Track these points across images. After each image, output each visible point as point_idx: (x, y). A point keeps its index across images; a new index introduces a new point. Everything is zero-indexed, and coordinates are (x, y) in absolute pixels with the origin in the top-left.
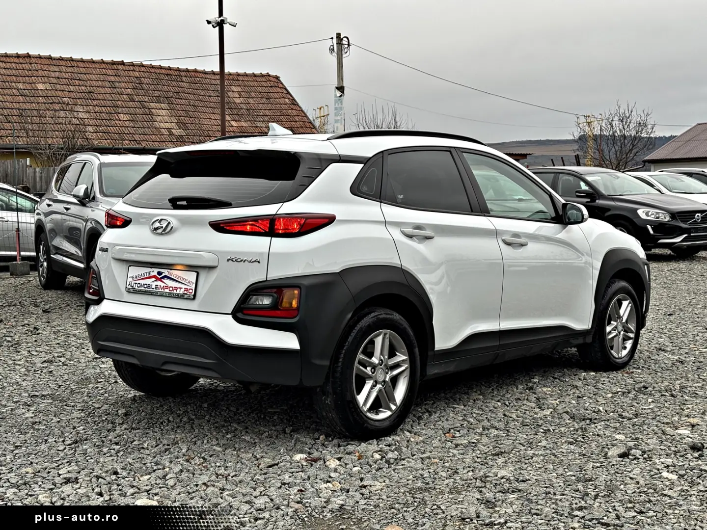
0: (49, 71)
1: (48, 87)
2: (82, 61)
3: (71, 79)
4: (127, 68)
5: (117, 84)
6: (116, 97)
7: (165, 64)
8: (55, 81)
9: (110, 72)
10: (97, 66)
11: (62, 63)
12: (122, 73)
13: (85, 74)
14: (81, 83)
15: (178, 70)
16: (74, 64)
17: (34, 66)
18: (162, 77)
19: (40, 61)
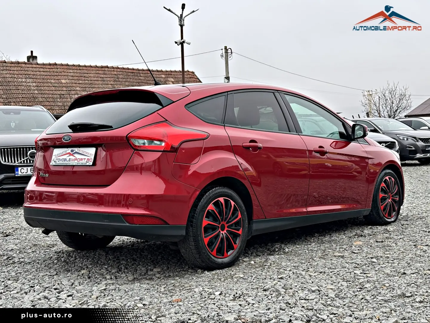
0: (68, 72)
1: (68, 81)
2: (85, 66)
3: (80, 77)
4: (110, 69)
5: (105, 79)
6: (105, 86)
7: (130, 67)
8: (71, 78)
9: (100, 72)
10: (94, 69)
11: (74, 68)
12: (107, 72)
13: (87, 74)
14: (85, 78)
15: (138, 70)
16: (81, 68)
17: (59, 70)
18: (129, 74)
19: (62, 67)
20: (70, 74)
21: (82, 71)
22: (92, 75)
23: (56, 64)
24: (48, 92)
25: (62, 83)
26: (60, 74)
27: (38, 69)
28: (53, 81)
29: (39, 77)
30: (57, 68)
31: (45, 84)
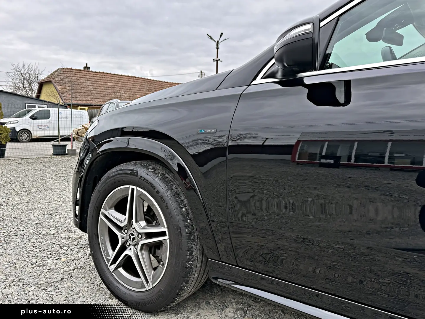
0: (111, 78)
3: (119, 82)
4: (137, 79)
5: (134, 84)
6: (135, 89)
7: (149, 78)
8: (113, 82)
9: (131, 80)
10: (127, 77)
11: (115, 76)
13: (123, 80)
15: (153, 80)
16: (119, 76)
19: (107, 75)
21: (120, 79)
22: (126, 81)
23: (103, 73)
24: (100, 90)
25: (108, 85)
26: (106, 79)
28: (102, 83)
30: (105, 75)
31: (98, 85)
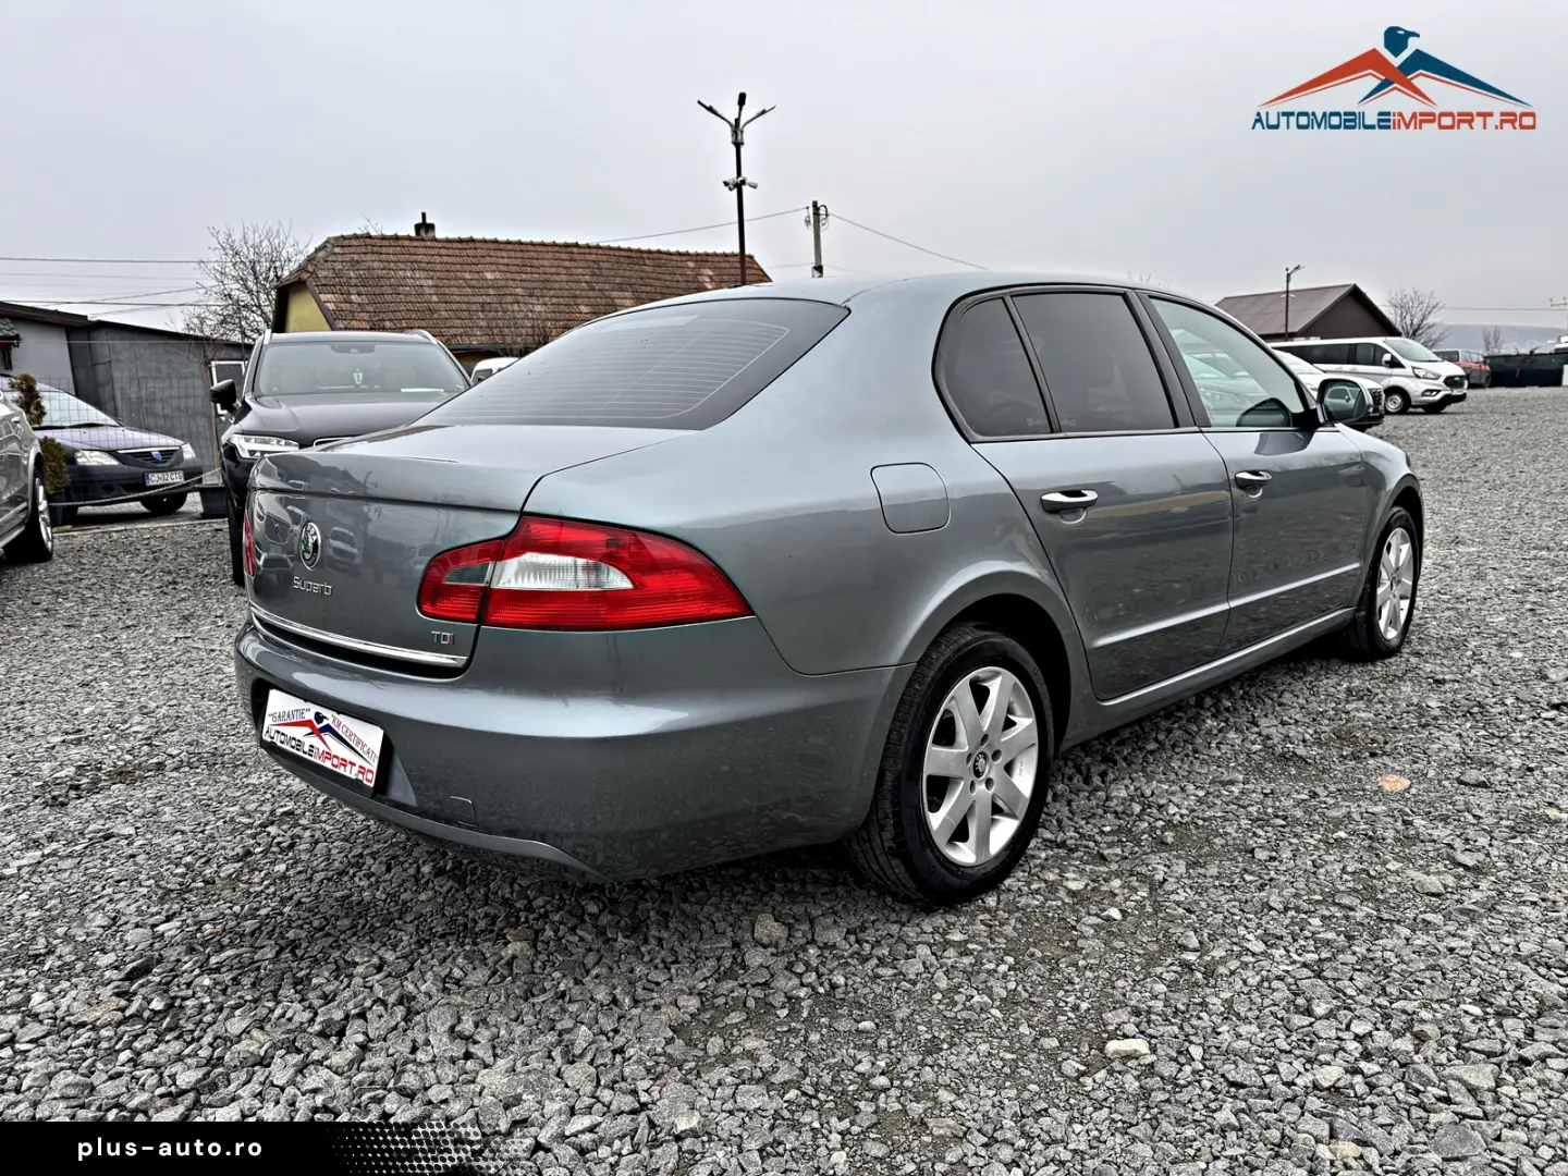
1: (498, 275)
2: (532, 244)
3: (522, 266)
4: (582, 250)
5: (573, 271)
6: (574, 285)
7: (624, 245)
8: (502, 268)
9: (563, 256)
10: (550, 249)
11: (509, 247)
12: (577, 257)
14: (534, 270)
15: (639, 251)
16: (523, 247)
17: (479, 252)
18: (622, 260)
19: (486, 246)
20: (502, 261)
21: (526, 255)
22: (546, 263)
23: (472, 240)
24: (458, 299)
25: (486, 280)
26: (482, 260)
27: (436, 251)
28: (467, 276)
29: (438, 267)
30: (475, 249)
31: (452, 283)
